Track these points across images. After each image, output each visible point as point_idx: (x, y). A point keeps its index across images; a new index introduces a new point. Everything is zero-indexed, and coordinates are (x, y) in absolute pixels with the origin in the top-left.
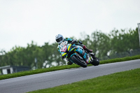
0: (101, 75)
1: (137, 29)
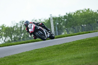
0: (25, 51)
1: (50, 19)
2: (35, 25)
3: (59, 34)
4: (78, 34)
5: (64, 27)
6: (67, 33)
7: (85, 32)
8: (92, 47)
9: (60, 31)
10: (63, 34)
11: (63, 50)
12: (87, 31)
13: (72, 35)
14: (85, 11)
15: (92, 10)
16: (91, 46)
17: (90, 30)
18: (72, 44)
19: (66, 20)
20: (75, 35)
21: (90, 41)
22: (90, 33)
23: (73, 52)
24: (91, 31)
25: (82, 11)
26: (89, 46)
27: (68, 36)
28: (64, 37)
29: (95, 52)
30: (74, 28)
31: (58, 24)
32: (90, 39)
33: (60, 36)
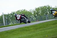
3: (7, 24)
5: (10, 20)
6: (12, 24)
7: (23, 23)
8: (27, 32)
9: (8, 22)
10: (10, 24)
11: (10, 33)
13: (15, 25)
14: (23, 11)
16: (27, 31)
18: (15, 30)
19: (11, 16)
20: (17, 25)
21: (26, 28)
23: (16, 35)
25: (21, 10)
26: (25, 31)
27: (13, 25)
28: (11, 26)
29: (29, 35)
31: (7, 18)
33: (8, 25)
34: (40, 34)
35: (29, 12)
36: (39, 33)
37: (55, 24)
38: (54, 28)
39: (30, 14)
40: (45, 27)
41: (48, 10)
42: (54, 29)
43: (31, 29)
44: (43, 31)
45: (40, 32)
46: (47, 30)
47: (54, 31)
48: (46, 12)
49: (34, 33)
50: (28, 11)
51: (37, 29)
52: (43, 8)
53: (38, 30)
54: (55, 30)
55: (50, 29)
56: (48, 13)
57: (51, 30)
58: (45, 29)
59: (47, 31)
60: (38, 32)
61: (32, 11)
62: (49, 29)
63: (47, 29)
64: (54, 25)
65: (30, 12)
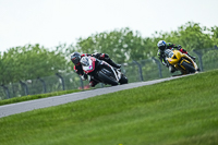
2: (95, 59)
4: (14, 102)
7: (29, 96)
8: (46, 129)
12: (34, 93)
14: (30, 49)
15: (45, 47)
16: (44, 126)
17: (40, 92)
18: (1, 124)
20: (7, 103)
21: (41, 117)
22: (40, 97)
24: (42, 95)
26: (39, 127)
30: (6, 88)
32: (41, 113)
34: (95, 137)
35: (53, 53)
36: (89, 136)
37: (152, 100)
38: (147, 115)
39: (59, 60)
40: (113, 112)
41: (126, 46)
42: (150, 118)
43: (62, 121)
44: (106, 128)
45: (95, 130)
46: (120, 124)
47: (150, 125)
48: (118, 52)
49: (71, 135)
50: (50, 51)
51: (82, 119)
52: (108, 37)
53: (87, 122)
54: (152, 122)
55: (133, 117)
56: (128, 57)
57: (136, 122)
58: (113, 117)
59: (120, 128)
60: (89, 132)
61: (64, 51)
62: (128, 118)
63: (121, 120)
64: (150, 104)
65: (56, 53)
